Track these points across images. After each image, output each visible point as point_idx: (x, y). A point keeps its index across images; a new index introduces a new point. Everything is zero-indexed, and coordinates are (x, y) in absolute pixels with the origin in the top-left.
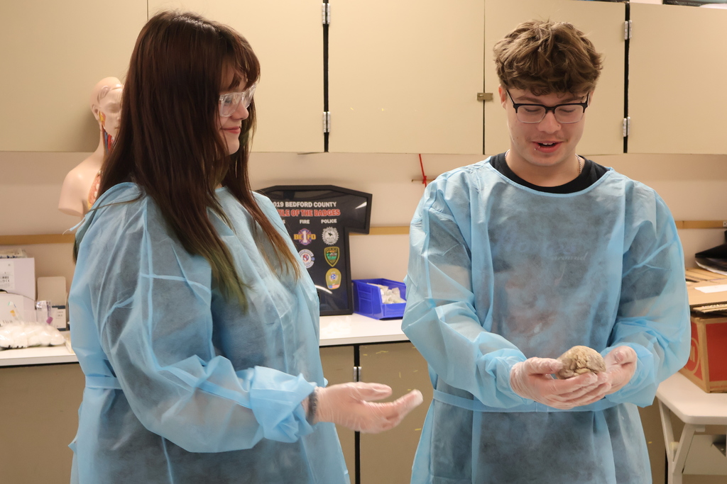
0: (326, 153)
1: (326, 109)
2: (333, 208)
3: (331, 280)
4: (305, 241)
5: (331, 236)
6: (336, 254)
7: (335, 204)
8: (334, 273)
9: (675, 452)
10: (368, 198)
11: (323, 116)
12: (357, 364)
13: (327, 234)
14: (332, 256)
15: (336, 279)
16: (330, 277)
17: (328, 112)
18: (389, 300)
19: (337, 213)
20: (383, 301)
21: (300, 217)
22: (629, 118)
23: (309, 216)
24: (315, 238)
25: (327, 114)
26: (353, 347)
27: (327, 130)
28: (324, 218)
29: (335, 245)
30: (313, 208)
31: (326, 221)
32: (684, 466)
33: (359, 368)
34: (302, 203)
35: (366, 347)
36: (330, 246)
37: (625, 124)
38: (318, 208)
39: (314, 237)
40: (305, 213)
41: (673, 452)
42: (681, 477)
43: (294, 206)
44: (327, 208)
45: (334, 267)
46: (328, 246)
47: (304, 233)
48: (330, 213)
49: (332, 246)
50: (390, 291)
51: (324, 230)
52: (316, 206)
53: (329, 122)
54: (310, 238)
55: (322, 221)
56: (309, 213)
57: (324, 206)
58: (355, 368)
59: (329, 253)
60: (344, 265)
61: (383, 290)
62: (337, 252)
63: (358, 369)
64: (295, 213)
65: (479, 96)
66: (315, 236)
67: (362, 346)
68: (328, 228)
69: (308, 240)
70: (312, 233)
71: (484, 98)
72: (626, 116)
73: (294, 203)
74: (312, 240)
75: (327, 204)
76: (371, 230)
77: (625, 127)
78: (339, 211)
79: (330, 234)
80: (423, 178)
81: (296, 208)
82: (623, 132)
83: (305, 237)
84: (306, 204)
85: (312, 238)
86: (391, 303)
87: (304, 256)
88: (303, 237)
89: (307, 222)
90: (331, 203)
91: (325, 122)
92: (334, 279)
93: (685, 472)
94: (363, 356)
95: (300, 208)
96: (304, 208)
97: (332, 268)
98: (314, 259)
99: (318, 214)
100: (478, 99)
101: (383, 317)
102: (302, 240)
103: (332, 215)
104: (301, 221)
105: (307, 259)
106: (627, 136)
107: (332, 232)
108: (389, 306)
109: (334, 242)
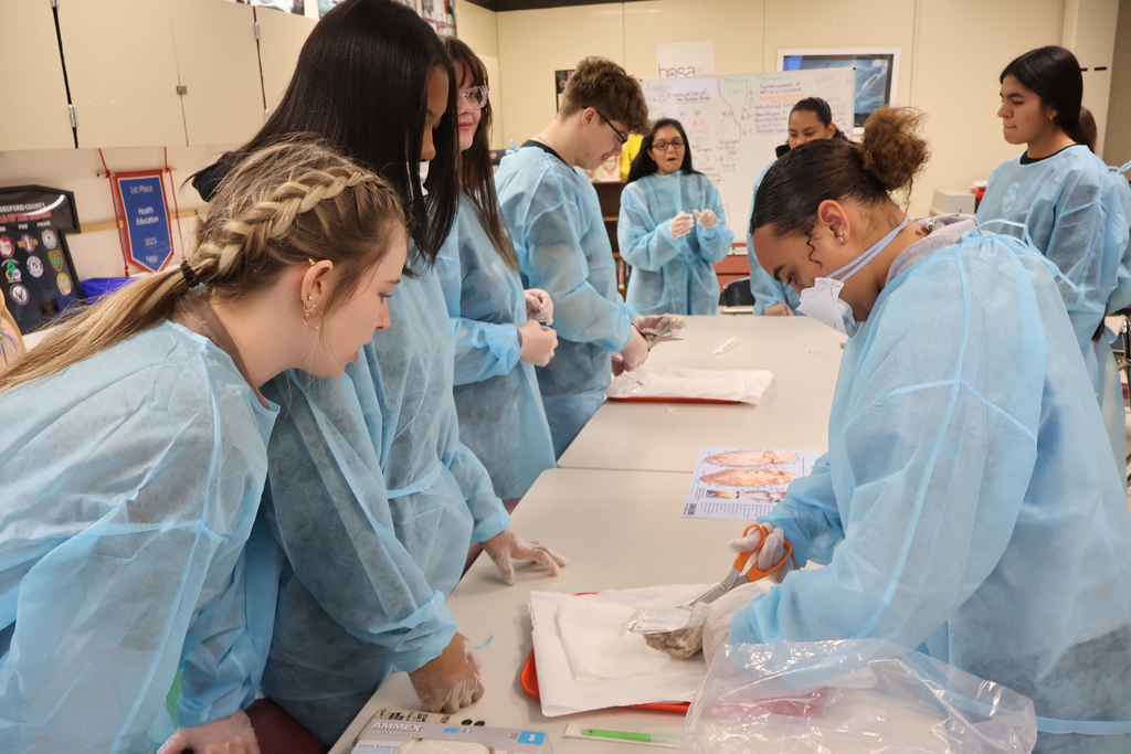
1: (70, 102)
3: (63, 286)
4: (29, 248)
5: (49, 239)
6: (59, 258)
8: (63, 277)
10: (70, 195)
11: (69, 109)
13: (46, 237)
14: (56, 260)
15: (67, 283)
16: (61, 283)
21: (18, 222)
23: (25, 220)
24: (37, 243)
28: (39, 220)
29: (55, 248)
30: (25, 211)
31: (41, 224)
34: (13, 206)
36: (52, 250)
40: (20, 217)
43: (8, 211)
45: (61, 272)
47: (26, 239)
51: (43, 234)
52: (27, 209)
53: (75, 115)
54: (33, 244)
55: (39, 224)
56: (24, 217)
59: (53, 258)
60: (69, 267)
62: (60, 255)
64: (12, 218)
65: (177, 89)
66: (36, 241)
68: (45, 232)
69: (32, 247)
70: (33, 238)
73: (7, 207)
74: (36, 246)
76: (82, 229)
81: (10, 213)
83: (28, 243)
84: (17, 208)
85: (35, 244)
87: (32, 264)
88: (26, 243)
89: (25, 226)
90: (40, 204)
91: (72, 116)
92: (64, 284)
95: (13, 212)
96: (18, 212)
98: (42, 265)
99: (31, 217)
100: (177, 92)
102: (26, 247)
104: (19, 226)
105: (36, 266)
107: (50, 235)
109: (54, 245)
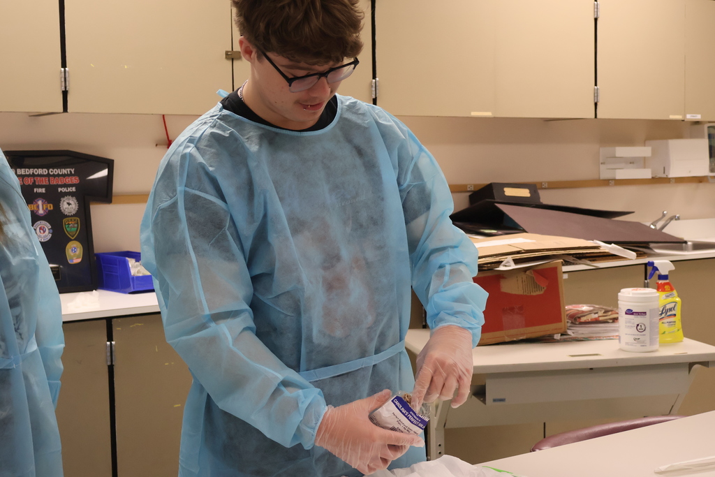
0: (65, 114)
1: (64, 65)
2: (71, 175)
3: (72, 254)
4: (41, 212)
5: (69, 206)
6: (76, 225)
7: (73, 171)
8: (75, 245)
9: (437, 407)
10: (109, 164)
11: (61, 72)
12: (110, 338)
13: (65, 203)
14: (72, 228)
15: (78, 252)
16: (70, 250)
17: (67, 69)
18: (138, 272)
19: (75, 180)
20: (132, 274)
21: (35, 185)
22: (377, 79)
23: (44, 183)
24: (52, 208)
25: (65, 70)
26: (105, 321)
27: (66, 87)
28: (62, 186)
29: (74, 215)
30: (48, 175)
31: (64, 190)
32: (446, 420)
33: (113, 342)
34: (36, 169)
35: (119, 320)
36: (69, 216)
37: (374, 86)
38: (54, 176)
39: (50, 207)
40: (39, 181)
41: (435, 408)
42: (443, 432)
43: (27, 173)
44: (64, 176)
45: (75, 240)
46: (67, 216)
47: (40, 203)
48: (68, 180)
49: (72, 216)
50: (137, 263)
51: (62, 199)
52: (52, 174)
53: (67, 79)
54: (47, 208)
55: (60, 190)
56: (45, 181)
57: (61, 173)
58: (108, 343)
59: (69, 224)
60: (86, 236)
61: (131, 262)
62: (77, 223)
63: (111, 343)
64: (30, 181)
65: (227, 53)
66: (52, 205)
67: (115, 319)
68: (66, 198)
69: (45, 211)
70: (49, 203)
71: (231, 57)
72: (374, 77)
73: (27, 170)
74: (49, 211)
75: (64, 171)
76: (114, 199)
77: (374, 89)
78: (78, 178)
79: (69, 204)
80: (168, 142)
81: (29, 176)
82: (372, 94)
83: (42, 207)
84: (40, 171)
85: (49, 209)
86: (141, 275)
87: (40, 229)
88: (38, 207)
89: (43, 190)
90: (69, 170)
91: (63, 80)
92: (74, 253)
93: (447, 426)
94: (117, 330)
95: (33, 175)
96: (38, 175)
97: (72, 240)
98: (51, 231)
99: (54, 182)
100: (226, 58)
101: (132, 290)
102: (37, 211)
103: (70, 183)
104: (35, 190)
105: (44, 232)
106: (376, 98)
107: (71, 202)
108: (138, 278)
109: (74, 212)
